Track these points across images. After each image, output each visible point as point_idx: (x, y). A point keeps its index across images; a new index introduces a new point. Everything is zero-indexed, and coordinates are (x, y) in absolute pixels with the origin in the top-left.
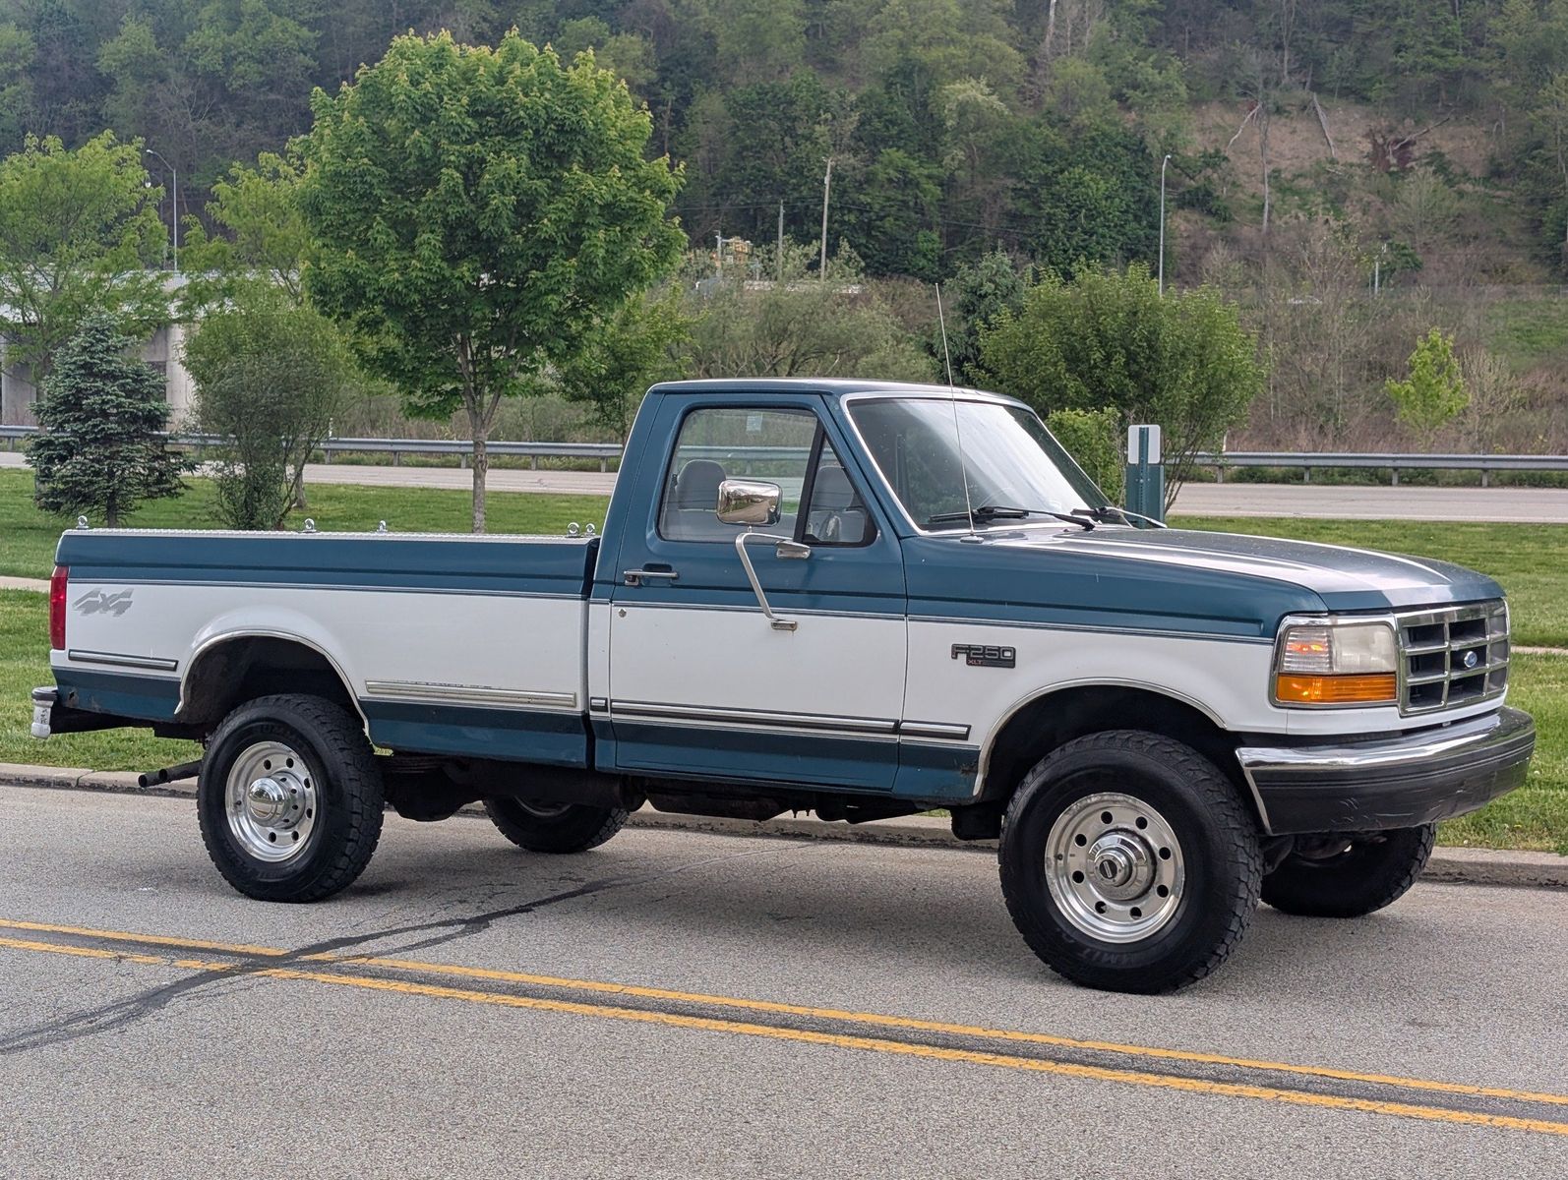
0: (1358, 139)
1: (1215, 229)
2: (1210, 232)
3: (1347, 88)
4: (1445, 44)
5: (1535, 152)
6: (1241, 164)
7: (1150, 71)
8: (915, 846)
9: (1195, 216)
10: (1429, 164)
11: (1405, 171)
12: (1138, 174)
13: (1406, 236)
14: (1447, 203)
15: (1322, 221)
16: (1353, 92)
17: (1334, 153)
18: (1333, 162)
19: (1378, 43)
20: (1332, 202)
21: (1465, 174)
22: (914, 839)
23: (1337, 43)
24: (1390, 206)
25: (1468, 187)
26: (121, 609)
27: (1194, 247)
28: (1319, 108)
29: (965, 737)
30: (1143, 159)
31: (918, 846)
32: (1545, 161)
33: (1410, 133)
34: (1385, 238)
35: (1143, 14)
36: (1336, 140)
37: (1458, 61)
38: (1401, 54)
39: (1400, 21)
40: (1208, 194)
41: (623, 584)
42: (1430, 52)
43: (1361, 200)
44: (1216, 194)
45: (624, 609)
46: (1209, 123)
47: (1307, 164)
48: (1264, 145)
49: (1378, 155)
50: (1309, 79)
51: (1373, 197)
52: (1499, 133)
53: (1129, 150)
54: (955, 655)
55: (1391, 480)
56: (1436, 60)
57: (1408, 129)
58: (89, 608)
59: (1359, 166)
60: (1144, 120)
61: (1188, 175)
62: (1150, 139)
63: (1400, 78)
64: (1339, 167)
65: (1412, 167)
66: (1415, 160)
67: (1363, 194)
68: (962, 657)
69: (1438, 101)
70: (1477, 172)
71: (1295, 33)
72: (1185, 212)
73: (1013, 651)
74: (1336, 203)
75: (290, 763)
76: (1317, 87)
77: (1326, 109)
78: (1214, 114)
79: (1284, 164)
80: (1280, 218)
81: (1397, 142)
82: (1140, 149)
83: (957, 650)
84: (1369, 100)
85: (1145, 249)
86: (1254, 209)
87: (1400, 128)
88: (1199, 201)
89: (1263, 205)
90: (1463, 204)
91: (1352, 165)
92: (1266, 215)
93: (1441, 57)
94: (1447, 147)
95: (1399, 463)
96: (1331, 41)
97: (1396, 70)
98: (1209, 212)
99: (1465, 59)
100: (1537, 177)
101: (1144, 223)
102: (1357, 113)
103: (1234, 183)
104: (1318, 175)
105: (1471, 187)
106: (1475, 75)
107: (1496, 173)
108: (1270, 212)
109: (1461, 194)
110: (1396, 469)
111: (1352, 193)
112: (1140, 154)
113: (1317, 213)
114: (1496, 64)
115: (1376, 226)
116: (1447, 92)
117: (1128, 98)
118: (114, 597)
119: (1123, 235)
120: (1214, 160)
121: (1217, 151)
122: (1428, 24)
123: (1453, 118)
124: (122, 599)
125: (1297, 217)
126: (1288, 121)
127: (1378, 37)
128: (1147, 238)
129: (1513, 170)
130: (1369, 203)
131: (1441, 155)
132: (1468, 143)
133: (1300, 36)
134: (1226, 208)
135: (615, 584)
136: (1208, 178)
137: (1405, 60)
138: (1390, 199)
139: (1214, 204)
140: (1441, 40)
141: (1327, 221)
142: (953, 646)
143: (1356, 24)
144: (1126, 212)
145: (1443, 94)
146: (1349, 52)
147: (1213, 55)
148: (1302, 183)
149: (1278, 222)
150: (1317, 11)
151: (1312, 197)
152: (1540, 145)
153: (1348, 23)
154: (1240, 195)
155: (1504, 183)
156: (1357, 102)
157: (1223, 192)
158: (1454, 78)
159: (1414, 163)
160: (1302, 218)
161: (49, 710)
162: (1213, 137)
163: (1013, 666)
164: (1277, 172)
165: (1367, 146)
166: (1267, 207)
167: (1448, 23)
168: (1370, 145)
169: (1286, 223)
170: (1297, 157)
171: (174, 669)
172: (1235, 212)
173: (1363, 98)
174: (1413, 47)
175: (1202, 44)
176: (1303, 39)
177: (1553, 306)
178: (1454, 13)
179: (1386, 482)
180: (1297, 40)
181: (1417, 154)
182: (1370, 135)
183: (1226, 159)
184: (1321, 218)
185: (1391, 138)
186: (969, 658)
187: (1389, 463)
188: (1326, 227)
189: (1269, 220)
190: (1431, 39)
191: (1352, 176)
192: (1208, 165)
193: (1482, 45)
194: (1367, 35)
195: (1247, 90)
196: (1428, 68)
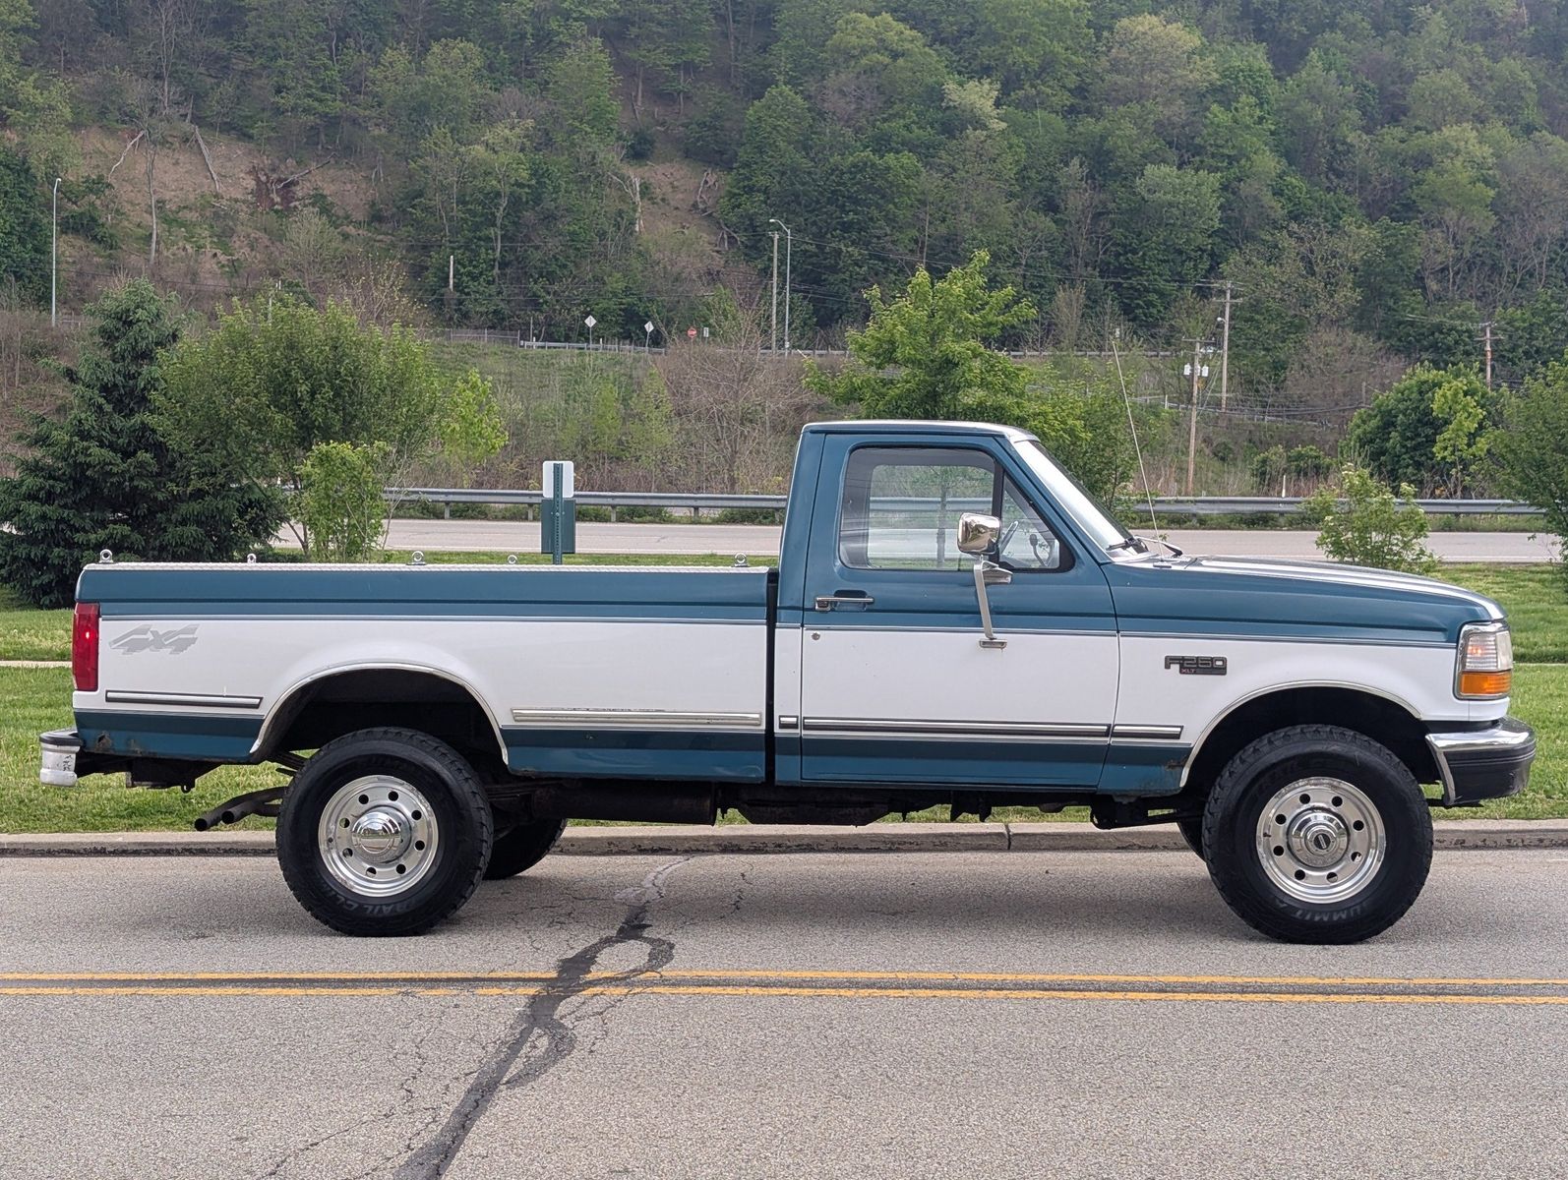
0: (242, 175)
1: (101, 257)
2: (96, 259)
3: (226, 123)
4: (323, 89)
5: (416, 201)
6: (125, 192)
7: (32, 91)
8: (780, 852)
9: (80, 242)
10: (313, 205)
11: (287, 211)
12: (20, 195)
13: (295, 274)
14: (334, 244)
15: (211, 254)
16: (234, 129)
17: (219, 188)
18: (217, 196)
19: (258, 83)
20: (219, 237)
21: (347, 217)
22: (779, 846)
23: (216, 77)
24: (278, 244)
25: (351, 230)
26: (181, 646)
27: (80, 274)
28: (201, 141)
29: (1177, 736)
30: (26, 179)
31: (784, 852)
32: (426, 209)
33: (292, 173)
34: (276, 275)
35: (16, 30)
36: (219, 174)
37: (337, 106)
38: (283, 94)
39: (281, 62)
40: (93, 219)
41: (813, 609)
42: (309, 96)
43: (249, 236)
44: (100, 221)
45: (818, 632)
46: (89, 148)
47: (192, 197)
48: (149, 174)
49: (261, 192)
50: (190, 111)
51: (259, 234)
52: (378, 179)
53: (11, 169)
54: (1167, 666)
55: (443, 513)
56: (316, 104)
57: (289, 169)
58: (133, 646)
59: (244, 202)
60: (27, 140)
61: (70, 200)
62: (32, 161)
63: (281, 118)
64: (224, 202)
65: (295, 207)
66: (298, 200)
67: (250, 230)
68: (1175, 667)
69: (318, 144)
70: (359, 216)
71: (174, 64)
72: (70, 237)
73: (1224, 660)
74: (223, 238)
75: (393, 796)
76: (198, 120)
77: (208, 143)
78: (95, 140)
79: (168, 195)
80: (168, 249)
81: (280, 181)
82: (23, 171)
83: (1169, 661)
84: (251, 137)
85: (29, 273)
86: (141, 238)
87: (282, 167)
88: (82, 226)
89: (151, 234)
90: (347, 245)
91: (236, 201)
92: (154, 245)
93: (321, 101)
94: (328, 189)
95: (451, 498)
96: (210, 76)
97: (278, 111)
98: (94, 238)
99: (343, 105)
100: (418, 224)
101: (30, 246)
102: (239, 149)
103: (117, 211)
104: (203, 208)
105: (353, 230)
106: (354, 122)
107: (376, 218)
108: (158, 243)
109: (346, 237)
110: (447, 503)
111: (239, 228)
112: (23, 175)
113: (205, 246)
114: (374, 113)
115: (265, 262)
116: (326, 135)
117: (8, 117)
118: (169, 634)
119: (7, 257)
120: (97, 185)
121: (100, 178)
122: (308, 68)
123: (332, 162)
124: (182, 636)
125: (184, 249)
126: (170, 151)
127: (260, 77)
128: (32, 261)
129: (393, 215)
130: (257, 240)
131: (324, 197)
132: (349, 187)
133: (180, 67)
134: (111, 236)
135: (803, 609)
136: (92, 204)
137: (286, 100)
138: (278, 236)
139: (100, 232)
140: (321, 85)
141: (215, 255)
142: (1166, 658)
143: (234, 61)
144: (10, 233)
145: (323, 137)
146: (228, 88)
147: (92, 79)
148: (191, 216)
149: (165, 253)
150: (196, 44)
151: (198, 230)
152: (420, 194)
153: (227, 59)
154: (126, 223)
155: (384, 228)
156: (239, 139)
157: (109, 219)
158: (332, 122)
159: (297, 203)
160: (190, 250)
161: (74, 756)
162: (94, 162)
163: (1225, 674)
164: (161, 203)
165: (250, 183)
166: (154, 236)
167: (326, 68)
168: (254, 182)
169: (174, 255)
170: (182, 189)
171: (256, 706)
172: (122, 241)
173: (245, 135)
174: (294, 88)
175: (79, 67)
176: (183, 72)
177: (445, 349)
178: (331, 59)
179: (439, 516)
180: (177, 71)
181: (300, 194)
182: (253, 171)
183: (109, 185)
184: (209, 250)
185: (274, 176)
186: (1182, 667)
187: (442, 498)
188: (215, 260)
189: (157, 251)
190: (311, 82)
191: (237, 212)
192: (91, 191)
193: (359, 93)
194: (246, 73)
195: (129, 117)
196: (307, 111)
